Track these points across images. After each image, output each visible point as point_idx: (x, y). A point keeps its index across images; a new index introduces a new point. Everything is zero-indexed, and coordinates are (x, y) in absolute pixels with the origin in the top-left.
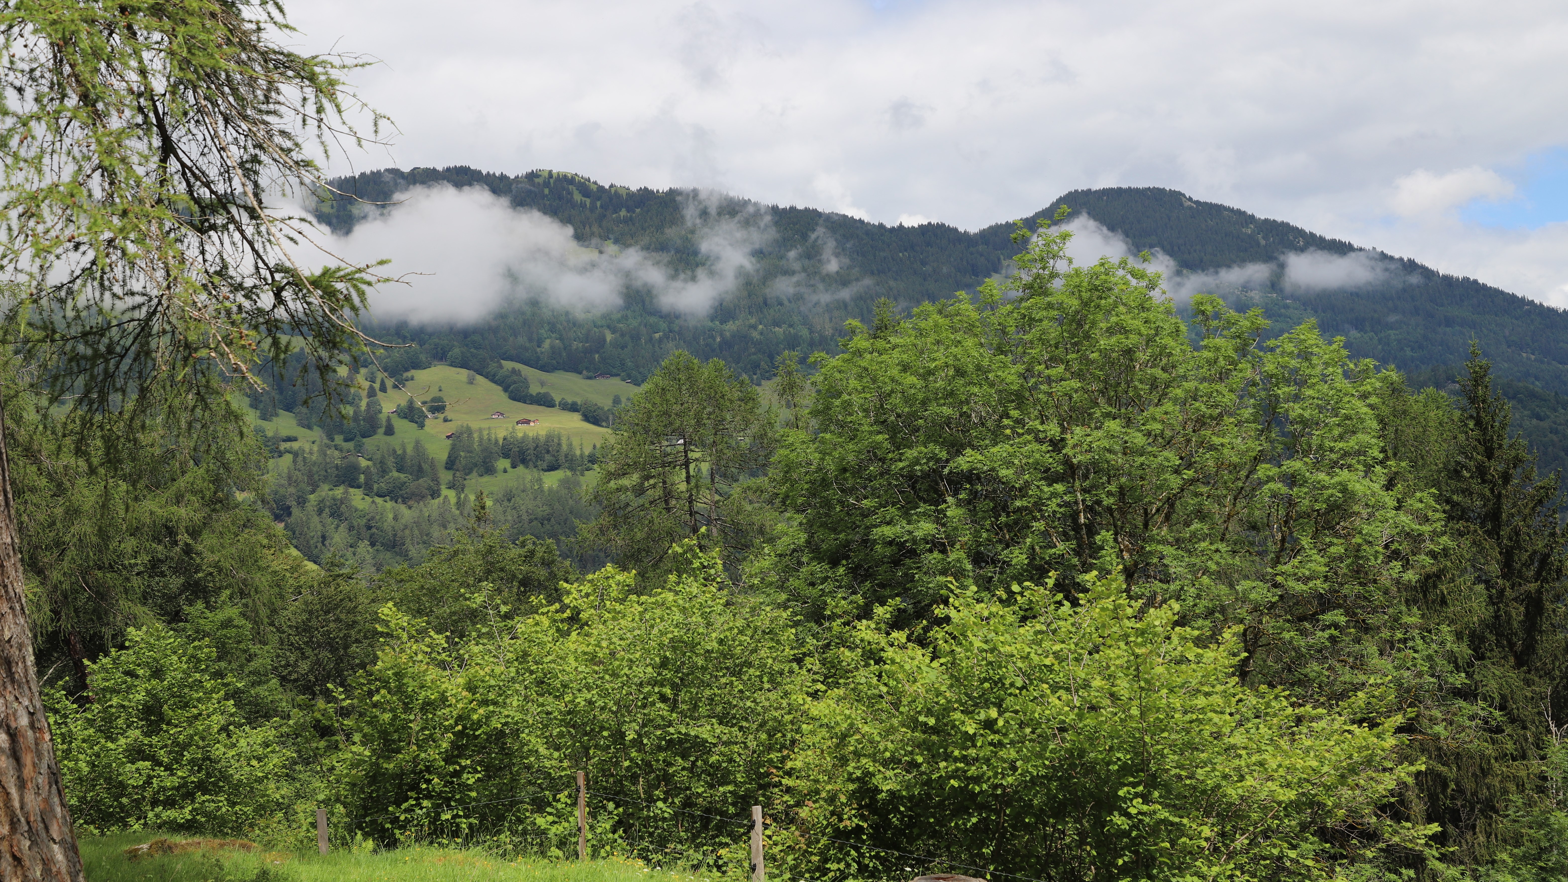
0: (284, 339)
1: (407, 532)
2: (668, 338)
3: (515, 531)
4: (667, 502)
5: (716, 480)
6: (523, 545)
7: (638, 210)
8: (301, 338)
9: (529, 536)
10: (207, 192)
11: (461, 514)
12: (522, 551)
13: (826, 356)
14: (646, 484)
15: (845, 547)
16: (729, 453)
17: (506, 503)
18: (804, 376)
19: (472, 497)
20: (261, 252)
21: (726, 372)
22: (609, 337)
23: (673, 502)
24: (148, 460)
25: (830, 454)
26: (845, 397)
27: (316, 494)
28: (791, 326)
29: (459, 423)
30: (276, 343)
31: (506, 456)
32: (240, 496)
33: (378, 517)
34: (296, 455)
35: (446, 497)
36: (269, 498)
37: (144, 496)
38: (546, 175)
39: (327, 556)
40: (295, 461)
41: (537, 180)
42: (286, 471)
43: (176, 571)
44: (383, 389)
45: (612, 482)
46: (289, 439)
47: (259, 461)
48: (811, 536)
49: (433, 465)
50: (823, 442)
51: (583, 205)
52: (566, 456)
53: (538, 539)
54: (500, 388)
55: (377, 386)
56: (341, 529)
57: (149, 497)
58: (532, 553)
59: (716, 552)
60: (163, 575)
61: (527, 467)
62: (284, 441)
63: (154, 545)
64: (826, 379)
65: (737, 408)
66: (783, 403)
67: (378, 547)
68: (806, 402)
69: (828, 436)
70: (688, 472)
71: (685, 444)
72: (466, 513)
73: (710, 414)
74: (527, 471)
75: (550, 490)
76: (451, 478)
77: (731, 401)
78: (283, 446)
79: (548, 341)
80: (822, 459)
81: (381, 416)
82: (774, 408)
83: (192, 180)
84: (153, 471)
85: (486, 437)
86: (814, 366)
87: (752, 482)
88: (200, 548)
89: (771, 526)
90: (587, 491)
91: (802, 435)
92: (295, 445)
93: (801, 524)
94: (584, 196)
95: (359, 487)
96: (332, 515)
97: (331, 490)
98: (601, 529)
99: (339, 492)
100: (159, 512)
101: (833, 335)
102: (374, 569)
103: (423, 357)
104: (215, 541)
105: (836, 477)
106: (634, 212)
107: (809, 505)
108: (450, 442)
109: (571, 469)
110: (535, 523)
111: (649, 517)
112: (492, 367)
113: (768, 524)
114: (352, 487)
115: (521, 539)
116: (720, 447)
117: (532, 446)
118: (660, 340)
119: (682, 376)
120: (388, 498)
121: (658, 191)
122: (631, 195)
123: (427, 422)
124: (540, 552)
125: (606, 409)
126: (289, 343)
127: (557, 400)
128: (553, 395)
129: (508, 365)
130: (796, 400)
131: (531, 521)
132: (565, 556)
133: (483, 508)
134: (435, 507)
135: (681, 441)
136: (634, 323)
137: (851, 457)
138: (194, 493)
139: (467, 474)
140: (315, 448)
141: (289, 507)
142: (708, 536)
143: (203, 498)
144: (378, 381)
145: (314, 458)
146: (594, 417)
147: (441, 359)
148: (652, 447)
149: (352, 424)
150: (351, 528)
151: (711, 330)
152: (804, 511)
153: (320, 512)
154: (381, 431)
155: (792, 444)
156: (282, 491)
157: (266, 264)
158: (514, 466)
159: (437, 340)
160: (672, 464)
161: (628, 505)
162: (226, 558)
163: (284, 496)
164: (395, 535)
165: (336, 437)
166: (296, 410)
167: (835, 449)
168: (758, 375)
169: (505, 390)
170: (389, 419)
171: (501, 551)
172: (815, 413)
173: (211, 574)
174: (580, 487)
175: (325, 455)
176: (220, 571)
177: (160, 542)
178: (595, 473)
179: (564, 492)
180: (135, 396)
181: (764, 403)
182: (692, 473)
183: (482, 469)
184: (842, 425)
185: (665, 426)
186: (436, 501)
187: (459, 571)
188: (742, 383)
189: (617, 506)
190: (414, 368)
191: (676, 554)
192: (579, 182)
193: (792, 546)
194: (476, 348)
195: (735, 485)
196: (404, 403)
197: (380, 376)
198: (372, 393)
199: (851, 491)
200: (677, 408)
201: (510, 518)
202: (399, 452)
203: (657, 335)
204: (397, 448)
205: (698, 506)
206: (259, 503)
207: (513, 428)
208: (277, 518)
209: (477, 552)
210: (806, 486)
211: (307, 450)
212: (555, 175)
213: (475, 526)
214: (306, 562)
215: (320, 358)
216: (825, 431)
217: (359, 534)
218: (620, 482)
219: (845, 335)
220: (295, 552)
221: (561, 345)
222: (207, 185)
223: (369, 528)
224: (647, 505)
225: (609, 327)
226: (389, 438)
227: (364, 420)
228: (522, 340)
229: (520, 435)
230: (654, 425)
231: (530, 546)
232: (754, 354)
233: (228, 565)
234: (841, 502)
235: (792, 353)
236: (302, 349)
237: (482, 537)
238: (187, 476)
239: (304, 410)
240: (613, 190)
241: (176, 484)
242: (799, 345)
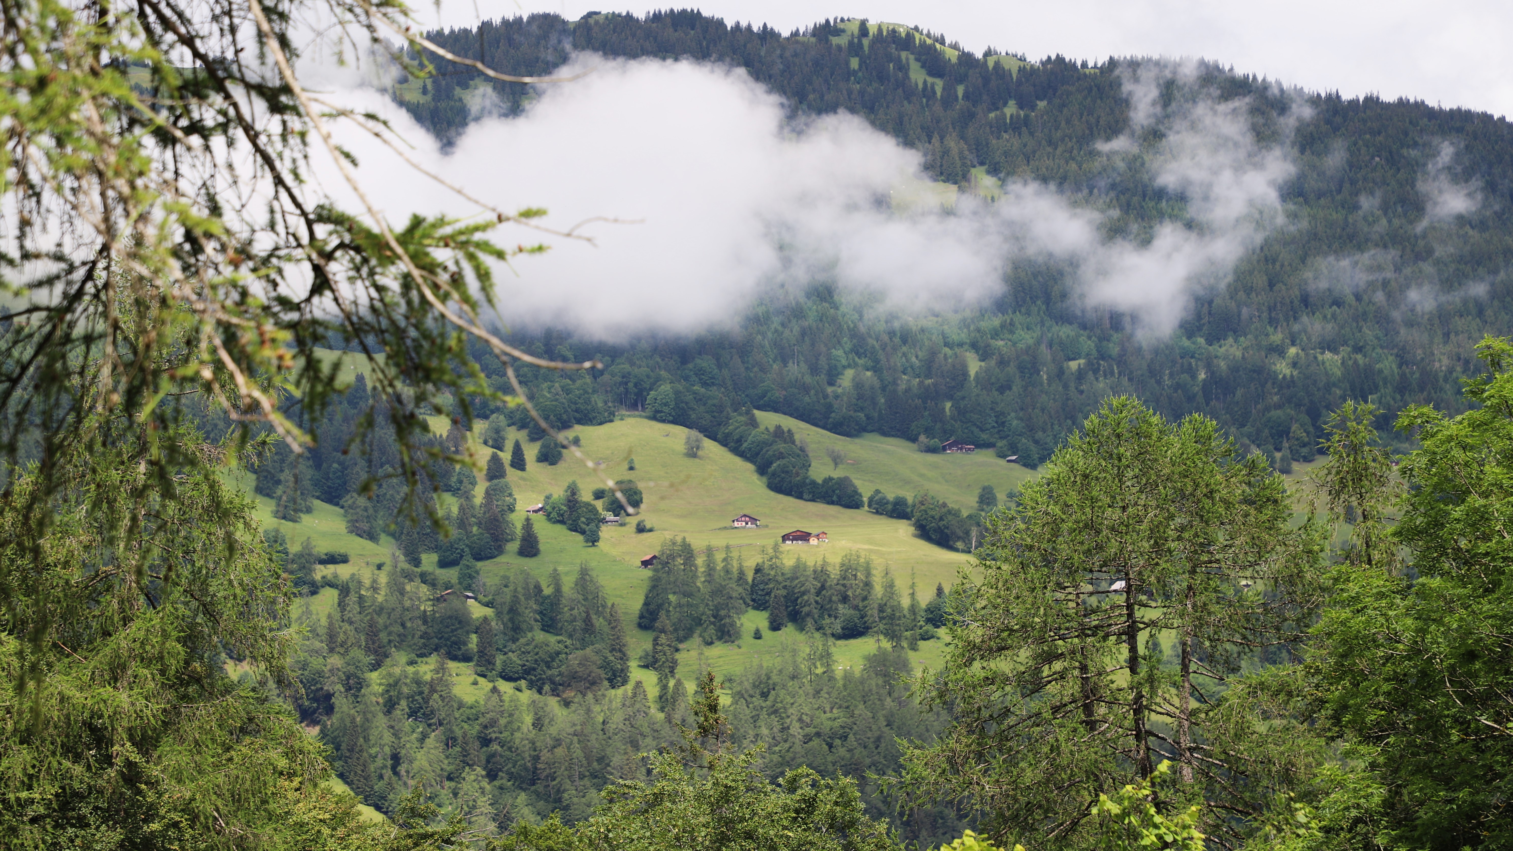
0: (325, 356)
1: (560, 751)
2: (1096, 371)
3: (776, 758)
4: (1088, 709)
5: (1193, 667)
6: (792, 787)
7: (1042, 104)
8: (362, 357)
9: (804, 770)
10: (187, 52)
11: (669, 719)
12: (791, 800)
13: (1433, 414)
14: (1046, 671)
15: (1469, 818)
16: (1219, 612)
17: (757, 701)
18: (1386, 455)
19: (691, 687)
20: (288, 179)
21: (1218, 444)
22: (974, 366)
23: (1101, 710)
24: (58, 592)
25: (1439, 622)
26: (1476, 501)
27: (382, 671)
28: (1358, 349)
29: (668, 535)
30: (312, 366)
31: (759, 605)
32: (233, 671)
33: (503, 721)
34: (344, 590)
35: (639, 684)
36: (292, 675)
37: (50, 665)
38: (855, 28)
39: (402, 795)
40: (342, 605)
41: (835, 40)
42: (324, 622)
43: (108, 816)
44: (519, 463)
45: (977, 665)
46: (332, 559)
47: (274, 602)
48: (1395, 792)
49: (613, 621)
50: (1423, 594)
51: (928, 93)
52: (881, 609)
53: (823, 774)
54: (750, 467)
55: (506, 456)
56: (431, 742)
57: (58, 666)
58: (811, 804)
59: (1190, 814)
60: (82, 823)
61: (802, 629)
62: (323, 562)
63: (67, 764)
64: (1432, 463)
65: (1239, 519)
66: (1340, 510)
67: (503, 780)
68: (1389, 510)
69: (1436, 582)
70: (1133, 649)
71: (1128, 590)
72: (677, 717)
73: (1182, 529)
74: (801, 637)
75: (848, 677)
76: (648, 646)
77: (1228, 504)
78: (321, 572)
79: (849, 373)
80: (1422, 632)
81: (513, 517)
82: (1320, 521)
83: (158, 29)
84: (68, 615)
85: (720, 566)
86: (1408, 434)
87: (1270, 674)
88: (155, 771)
89: (1308, 766)
90: (923, 680)
91: (1378, 581)
92: (343, 572)
93: (1373, 766)
94: (931, 74)
95: (466, 659)
96: (413, 713)
97: (411, 663)
98: (950, 761)
99: (427, 669)
100: (78, 697)
101: (1451, 371)
102: (492, 827)
103: (598, 401)
104: (185, 759)
105: (1452, 669)
106: (1033, 107)
107: (1392, 726)
108: (648, 573)
109: (891, 635)
110: (815, 743)
111: (1050, 739)
112: (736, 422)
113: (1301, 762)
114: (454, 658)
115: (789, 774)
116: (1200, 599)
117: (812, 585)
118: (1080, 375)
119: (1126, 451)
120: (523, 683)
121: (1084, 65)
122: (1028, 73)
123: (606, 532)
124: (826, 803)
125: (965, 513)
126: (336, 366)
127: (866, 491)
128: (857, 483)
129: (768, 420)
130: (1367, 505)
131: (807, 739)
132: (876, 815)
133: (713, 708)
134: (617, 703)
135: (1119, 585)
136: (1026, 338)
137: (1486, 629)
138: (146, 661)
139: (681, 640)
140: (383, 579)
141: (329, 696)
142: (1174, 782)
143: (163, 672)
144: (509, 446)
145: (380, 598)
146: (939, 530)
147: (634, 406)
148: (1060, 595)
149: (454, 532)
150: (450, 741)
151: (1186, 354)
152: (1379, 739)
153: (390, 706)
154: (513, 547)
155: (1356, 599)
156: (316, 663)
157: (298, 205)
158: (775, 626)
159: (627, 367)
160: (1101, 631)
161: (1006, 712)
162: (205, 793)
163: (320, 673)
164: (536, 758)
165: (424, 557)
166: (348, 500)
167: (1452, 611)
168: (1286, 452)
169: (762, 470)
170: (528, 524)
171: (749, 797)
172: (1407, 534)
173: (176, 825)
174: (909, 671)
175: (402, 592)
176: (194, 819)
177: (77, 758)
178: (940, 644)
179: (875, 682)
180: (33, 465)
181: (1299, 511)
182: (1141, 650)
183: (712, 630)
184: (1467, 559)
185: (1088, 552)
186: (620, 691)
187: (663, 835)
188: (1252, 466)
189: (985, 714)
190: (580, 422)
191: (1106, 818)
192: (923, 44)
193: (1354, 813)
194: (705, 384)
195: (1231, 678)
196: (558, 493)
197: (513, 435)
198: (495, 471)
199: (1486, 700)
200: (1113, 515)
201: (765, 731)
202: (547, 591)
203: (1074, 365)
204: (544, 585)
205: (1154, 719)
206: (271, 684)
207: (776, 547)
208: (307, 716)
209: (700, 797)
210: (1386, 687)
211: (367, 582)
212: (872, 31)
213: (697, 745)
214: (361, 807)
215: (398, 398)
216: (1430, 571)
217: (465, 753)
218: (992, 665)
219: (1477, 371)
220: (339, 787)
221: (876, 382)
222: (188, 41)
223: (486, 742)
224: (1047, 715)
225: (974, 346)
226: (528, 563)
227: (479, 525)
228: (795, 370)
229: (788, 562)
230: (1064, 549)
231: (806, 790)
232: (1278, 406)
233: (210, 809)
234: (1460, 722)
235: (1362, 406)
236: (360, 378)
237: (711, 767)
238: (134, 626)
239: (362, 501)
240: (991, 63)
241: (112, 642)
242: (1375, 389)
